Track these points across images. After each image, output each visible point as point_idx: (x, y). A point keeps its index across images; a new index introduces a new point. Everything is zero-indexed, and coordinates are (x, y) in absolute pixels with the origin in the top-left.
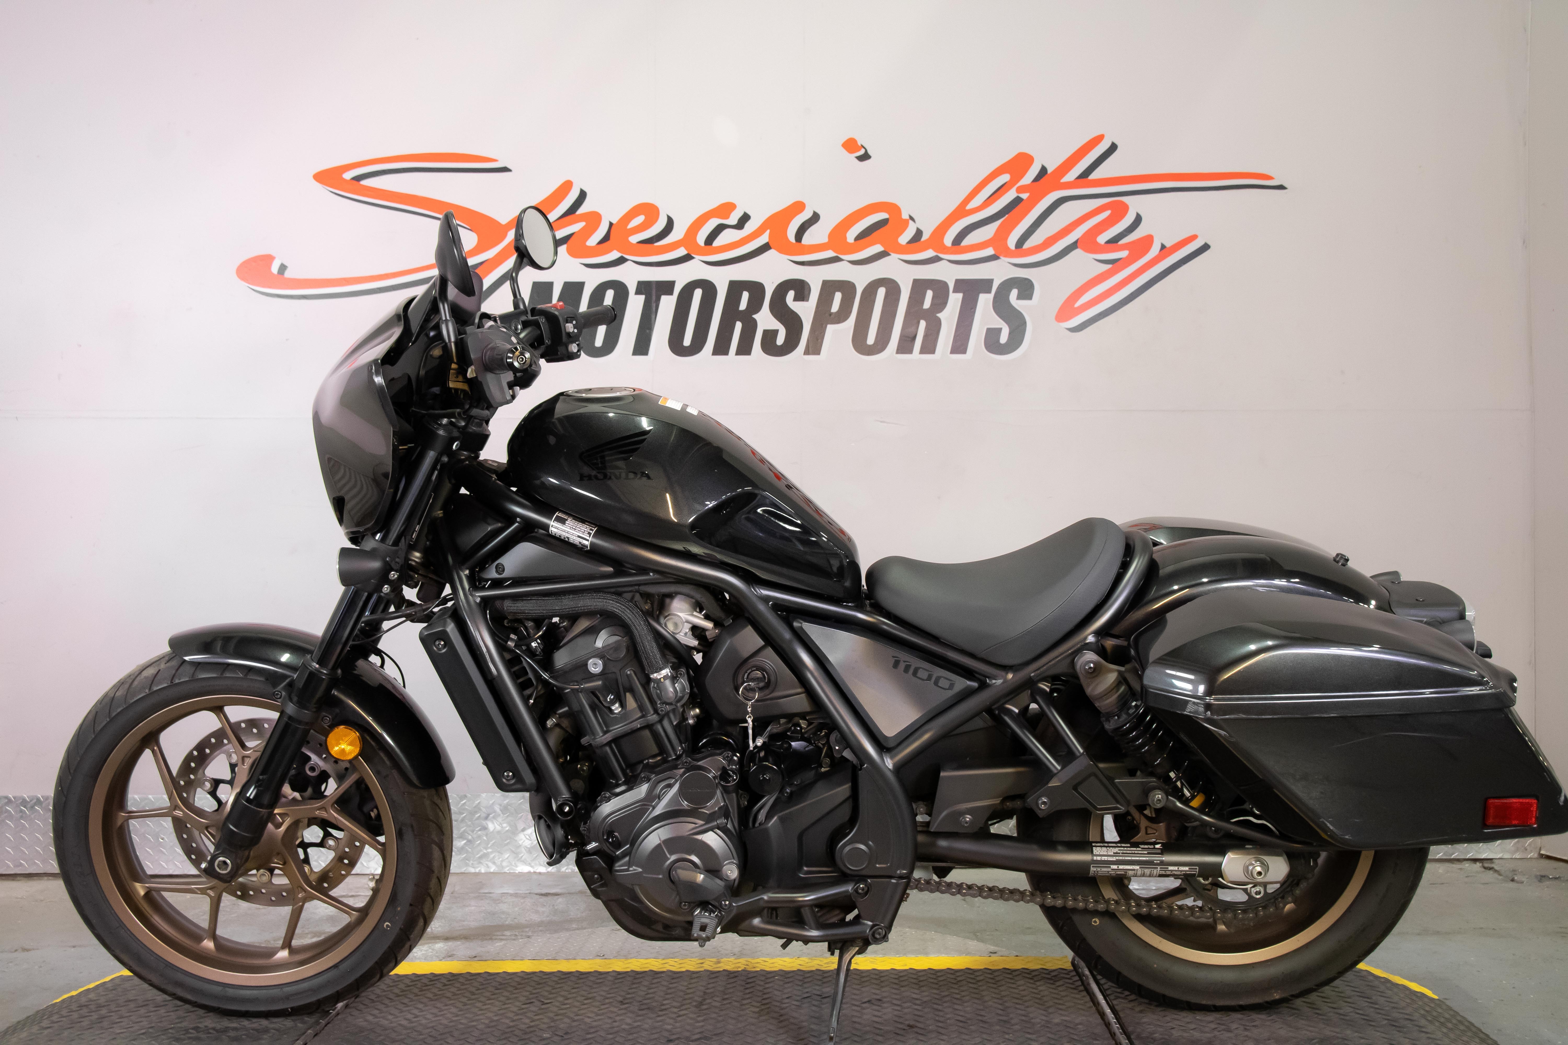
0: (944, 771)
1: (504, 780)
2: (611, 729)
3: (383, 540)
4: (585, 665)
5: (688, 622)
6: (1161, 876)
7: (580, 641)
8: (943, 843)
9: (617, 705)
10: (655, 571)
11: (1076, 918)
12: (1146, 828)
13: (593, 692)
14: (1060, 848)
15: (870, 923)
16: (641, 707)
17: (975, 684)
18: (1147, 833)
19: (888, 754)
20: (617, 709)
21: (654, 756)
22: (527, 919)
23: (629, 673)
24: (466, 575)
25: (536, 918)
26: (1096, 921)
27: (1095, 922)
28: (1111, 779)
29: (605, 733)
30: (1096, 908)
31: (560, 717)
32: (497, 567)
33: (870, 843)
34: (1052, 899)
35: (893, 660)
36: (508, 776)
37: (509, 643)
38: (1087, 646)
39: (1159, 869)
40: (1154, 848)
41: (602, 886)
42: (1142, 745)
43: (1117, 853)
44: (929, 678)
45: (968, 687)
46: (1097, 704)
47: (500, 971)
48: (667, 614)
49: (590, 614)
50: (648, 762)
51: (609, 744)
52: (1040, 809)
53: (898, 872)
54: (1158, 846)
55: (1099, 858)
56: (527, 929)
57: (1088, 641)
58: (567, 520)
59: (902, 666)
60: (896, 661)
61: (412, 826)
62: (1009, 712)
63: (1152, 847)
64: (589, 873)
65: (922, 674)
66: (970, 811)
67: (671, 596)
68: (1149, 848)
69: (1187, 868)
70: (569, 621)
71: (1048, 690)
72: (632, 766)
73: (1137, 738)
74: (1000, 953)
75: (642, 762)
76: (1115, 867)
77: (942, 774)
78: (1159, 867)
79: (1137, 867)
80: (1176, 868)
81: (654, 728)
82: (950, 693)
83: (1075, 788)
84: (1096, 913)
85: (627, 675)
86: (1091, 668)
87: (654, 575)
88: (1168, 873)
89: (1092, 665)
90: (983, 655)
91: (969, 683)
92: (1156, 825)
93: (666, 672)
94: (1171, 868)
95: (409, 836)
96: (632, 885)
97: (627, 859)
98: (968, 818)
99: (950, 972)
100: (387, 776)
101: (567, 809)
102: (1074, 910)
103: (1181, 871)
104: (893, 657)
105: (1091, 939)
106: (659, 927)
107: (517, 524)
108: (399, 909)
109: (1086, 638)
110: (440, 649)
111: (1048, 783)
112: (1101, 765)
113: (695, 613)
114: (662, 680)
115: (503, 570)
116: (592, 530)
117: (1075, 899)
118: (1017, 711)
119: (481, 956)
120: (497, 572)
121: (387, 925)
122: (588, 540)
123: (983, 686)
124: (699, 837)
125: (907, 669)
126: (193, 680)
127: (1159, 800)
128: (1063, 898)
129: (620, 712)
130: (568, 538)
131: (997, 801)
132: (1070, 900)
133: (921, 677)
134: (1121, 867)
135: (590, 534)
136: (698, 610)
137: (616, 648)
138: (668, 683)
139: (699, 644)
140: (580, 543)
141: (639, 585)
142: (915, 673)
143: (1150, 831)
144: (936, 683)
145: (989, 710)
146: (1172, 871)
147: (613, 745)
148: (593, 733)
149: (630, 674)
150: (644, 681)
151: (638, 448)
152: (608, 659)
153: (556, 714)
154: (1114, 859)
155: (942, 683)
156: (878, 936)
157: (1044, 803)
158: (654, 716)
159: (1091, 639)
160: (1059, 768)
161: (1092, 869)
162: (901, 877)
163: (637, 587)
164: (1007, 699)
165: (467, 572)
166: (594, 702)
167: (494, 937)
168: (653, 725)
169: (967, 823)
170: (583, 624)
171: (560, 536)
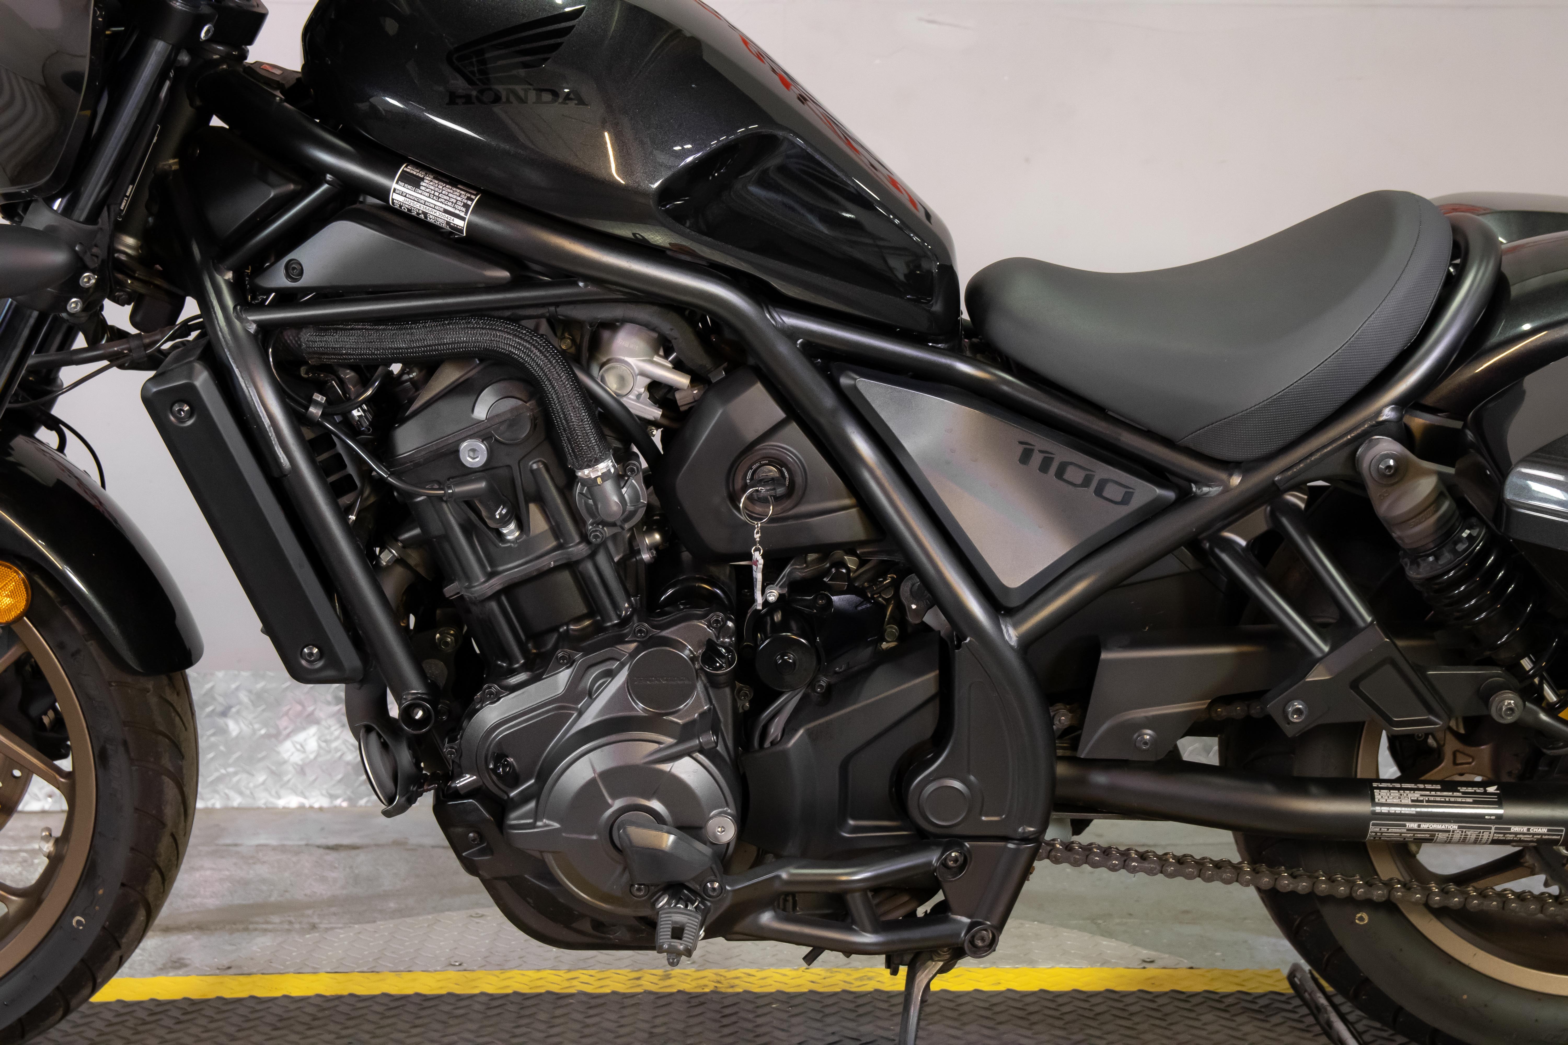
0: (1109, 649)
1: (304, 662)
2: (501, 568)
3: (67, 211)
4: (455, 452)
5: (643, 374)
6: (1495, 842)
7: (443, 407)
8: (1100, 778)
9: (512, 526)
10: (587, 279)
11: (1329, 913)
12: (1454, 754)
13: (468, 502)
14: (1314, 789)
15: (966, 920)
16: (557, 531)
17: (1170, 495)
18: (1455, 763)
19: (1008, 620)
20: (511, 532)
21: (578, 620)
22: (308, 892)
23: (535, 466)
24: (227, 282)
25: (321, 890)
26: (1363, 918)
27: (1361, 919)
28: (1420, 671)
29: (490, 576)
30: (1368, 896)
31: (404, 547)
32: (287, 267)
33: (972, 778)
34: (1291, 880)
35: (1020, 449)
36: (311, 654)
37: (312, 409)
38: (1381, 428)
39: (1493, 831)
40: (1485, 793)
41: (482, 852)
42: (1477, 610)
43: (1417, 801)
44: (1087, 482)
45: (1158, 499)
46: (1396, 534)
48: (604, 360)
49: (460, 357)
50: (567, 630)
51: (496, 596)
52: (1289, 722)
53: (1020, 830)
54: (1492, 789)
55: (1385, 810)
56: (310, 912)
57: (1381, 419)
58: (423, 179)
59: (1037, 459)
60: (1025, 450)
61: (125, 743)
62: (1229, 546)
63: (1481, 790)
64: (460, 830)
65: (1074, 475)
66: (1150, 723)
67: (613, 326)
68: (1475, 793)
69: (1544, 830)
70: (420, 371)
71: (1302, 506)
72: (537, 637)
73: (1466, 596)
74: (1161, 963)
75: (556, 629)
76: (1413, 825)
77: (1104, 656)
78: (1493, 827)
79: (1454, 827)
80: (1524, 829)
81: (581, 567)
82: (1124, 510)
83: (1355, 685)
84: (1368, 904)
85: (532, 471)
86: (1389, 467)
87: (586, 286)
88: (1510, 837)
89: (1392, 462)
90: (1188, 441)
91: (1158, 491)
92: (1473, 748)
93: (606, 466)
94: (1515, 829)
95: (118, 760)
96: (541, 852)
97: (532, 805)
98: (1148, 734)
99: (1077, 996)
100: (78, 652)
101: (420, 714)
102: (1329, 899)
103: (1534, 834)
104: (1021, 443)
105: (1353, 950)
106: (586, 926)
107: (326, 186)
108: (101, 892)
109: (1379, 413)
110: (181, 420)
111: (1305, 676)
112: (1400, 643)
113: (656, 359)
114: (599, 481)
115: (301, 273)
116: (472, 200)
117: (1331, 880)
118: (1243, 543)
119: (240, 967)
120: (288, 276)
121: (78, 922)
122: (463, 219)
123: (1185, 497)
124: (666, 767)
125: (1045, 467)
127: (1511, 709)
128: (1309, 877)
129: (517, 538)
130: (425, 214)
131: (1202, 705)
132: (1323, 882)
133: (1070, 479)
134: (1424, 826)
135: (466, 206)
136: (661, 353)
137: (513, 421)
138: (609, 487)
139: (663, 415)
140: (448, 223)
141: (557, 305)
142: (1060, 474)
143: (1461, 759)
144: (1099, 492)
145: (1193, 543)
146: (1516, 834)
147: (504, 599)
148: (468, 577)
149: (538, 469)
150: (562, 482)
151: (560, 44)
152: (496, 440)
153: (397, 540)
154: (1413, 810)
155: (1111, 491)
156: (979, 943)
157: (1298, 712)
158: (581, 546)
159: (1388, 414)
160: (1326, 649)
161: (1372, 828)
162: (1025, 839)
163: (552, 309)
164: (1226, 522)
165: (229, 275)
166: (469, 520)
167: (251, 926)
168: (578, 562)
169: (1146, 743)
170: (448, 376)
171: (409, 210)
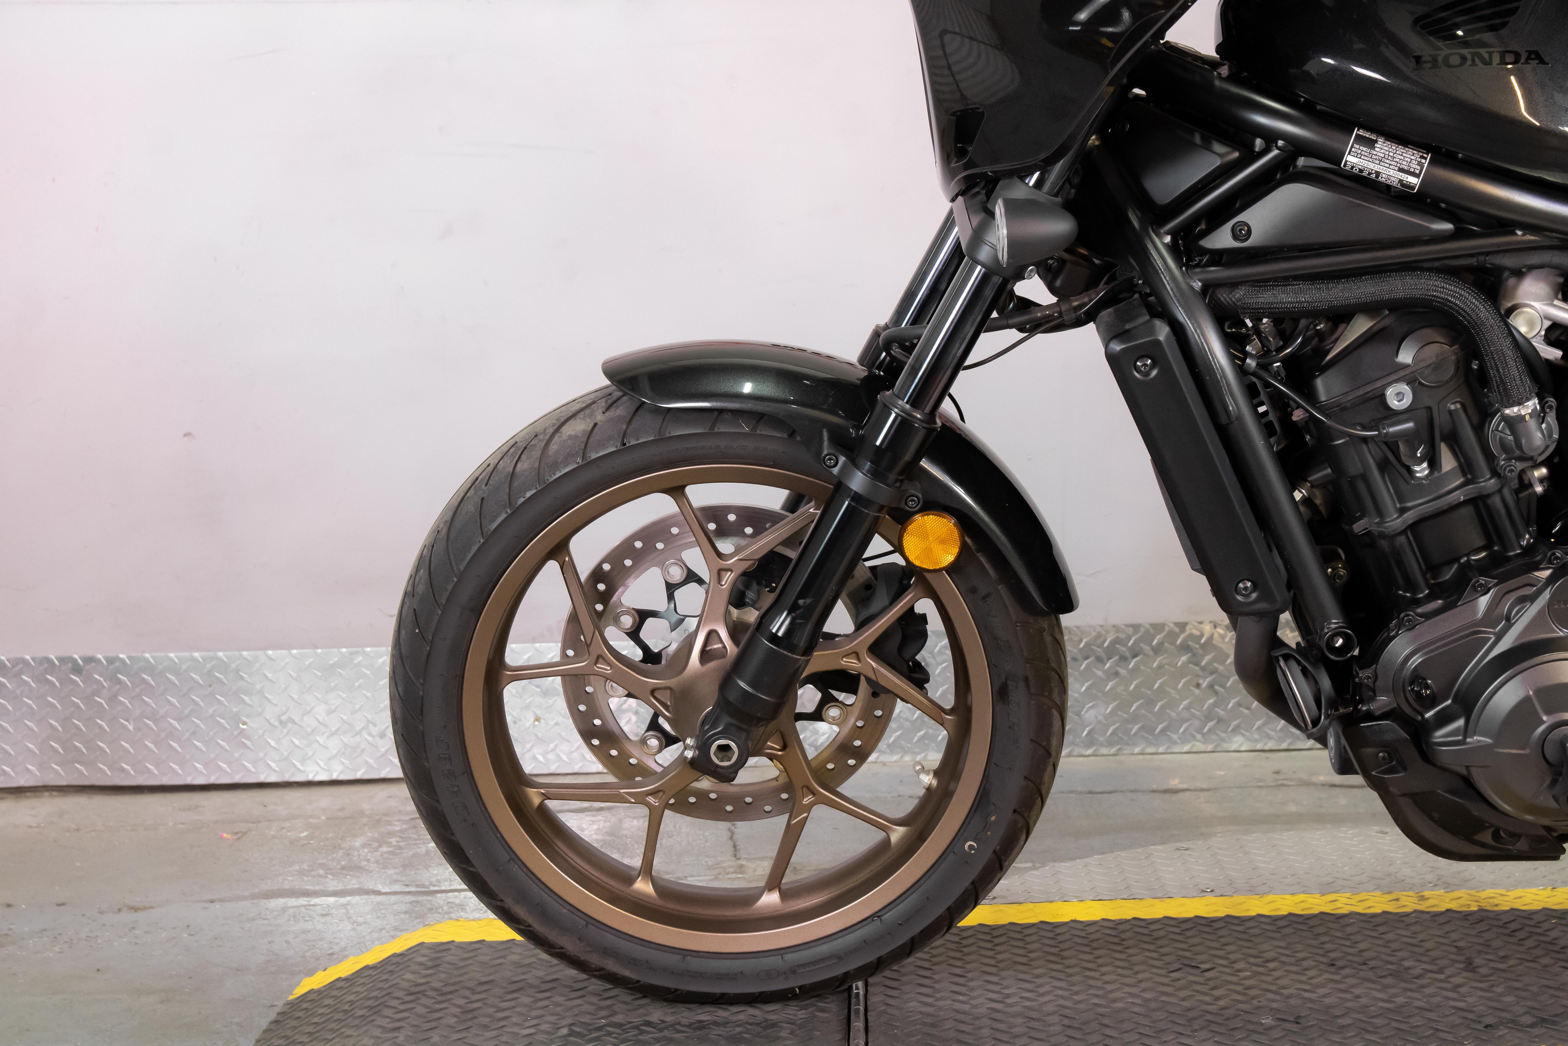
1: (1236, 597)
2: (1410, 504)
3: (1039, 184)
4: (1382, 397)
5: (1547, 318)
7: (1368, 354)
9: (1425, 465)
10: (1528, 228)
13: (1390, 443)
16: (1466, 467)
20: (1422, 471)
21: (1477, 551)
23: (1453, 407)
24: (1166, 246)
29: (1403, 511)
31: (1312, 486)
32: (1233, 229)
36: (1246, 588)
37: (1248, 361)
41: (1391, 771)
47: (1066, 919)
48: (1509, 305)
49: (1370, 308)
50: (1468, 561)
51: (1405, 531)
58: (1376, 141)
61: (1026, 679)
64: (1370, 750)
67: (1519, 274)
70: (1327, 323)
72: (1433, 568)
75: (1457, 560)
81: (1490, 501)
85: (1450, 412)
87: (1523, 235)
93: (1533, 404)
95: (1018, 695)
96: (1467, 767)
100: (988, 595)
101: (1340, 642)
106: (1486, 837)
107: (1275, 152)
108: (993, 818)
113: (1556, 302)
114: (1527, 417)
115: (1249, 234)
116: (1426, 159)
120: (1235, 237)
121: (970, 847)
122: (1417, 176)
126: (661, 440)
129: (1427, 476)
130: (1378, 174)
135: (1421, 164)
136: (1560, 296)
137: (1437, 366)
138: (1532, 424)
139: (1562, 356)
140: (1401, 181)
141: (1487, 254)
147: (1409, 533)
148: (1380, 512)
149: (1456, 410)
150: (1476, 420)
151: (1517, 8)
152: (1420, 383)
153: (1306, 480)
158: (1493, 481)
163: (1482, 258)
165: (1168, 239)
166: (1387, 460)
168: (1488, 496)
170: (1361, 326)
171: (1361, 171)
